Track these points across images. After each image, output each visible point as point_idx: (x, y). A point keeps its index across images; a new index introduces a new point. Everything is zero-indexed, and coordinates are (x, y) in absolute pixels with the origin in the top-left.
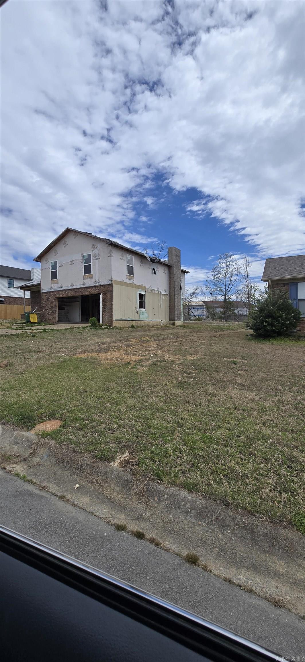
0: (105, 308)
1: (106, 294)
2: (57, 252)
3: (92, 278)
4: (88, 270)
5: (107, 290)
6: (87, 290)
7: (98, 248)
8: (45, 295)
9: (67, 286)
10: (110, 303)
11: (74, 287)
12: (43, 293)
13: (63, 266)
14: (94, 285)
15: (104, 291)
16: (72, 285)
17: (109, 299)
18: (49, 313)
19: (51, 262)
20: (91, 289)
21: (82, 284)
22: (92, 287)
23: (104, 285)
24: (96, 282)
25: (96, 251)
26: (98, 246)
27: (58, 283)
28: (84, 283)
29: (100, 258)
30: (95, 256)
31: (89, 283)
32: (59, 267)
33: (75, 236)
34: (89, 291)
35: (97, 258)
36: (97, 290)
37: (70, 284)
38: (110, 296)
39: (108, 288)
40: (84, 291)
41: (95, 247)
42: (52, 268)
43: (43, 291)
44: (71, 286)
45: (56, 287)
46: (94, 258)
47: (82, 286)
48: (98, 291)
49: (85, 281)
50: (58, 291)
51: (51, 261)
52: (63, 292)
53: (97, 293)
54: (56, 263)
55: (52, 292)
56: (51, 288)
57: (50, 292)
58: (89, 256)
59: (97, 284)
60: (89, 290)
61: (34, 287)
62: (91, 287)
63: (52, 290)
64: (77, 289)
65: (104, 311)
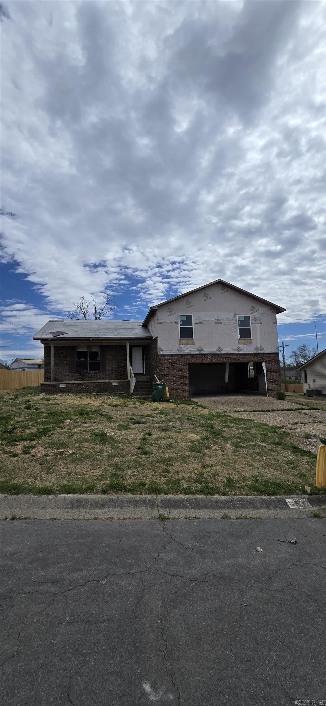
0: (271, 380)
1: (272, 364)
2: (191, 304)
3: (251, 343)
4: (245, 333)
5: (273, 359)
6: (244, 357)
7: (259, 312)
8: (167, 358)
9: (210, 349)
10: (277, 374)
11: (222, 352)
12: (161, 355)
13: (202, 323)
14: (255, 352)
15: (269, 359)
16: (220, 349)
17: (276, 369)
18: (175, 385)
19: (180, 316)
20: (249, 357)
21: (236, 350)
22: (253, 354)
23: (270, 354)
24: (257, 349)
25: (256, 315)
26: (259, 310)
27: (194, 344)
28: (239, 348)
29: (262, 323)
30: (255, 319)
31: (247, 349)
32: (196, 323)
33: (223, 291)
34: (248, 359)
35: (258, 322)
36: (259, 358)
37: (217, 347)
38: (278, 366)
39: (275, 357)
40: (239, 358)
41: (255, 310)
42: (181, 323)
43: (162, 353)
44: (217, 350)
45: (189, 349)
46: (254, 322)
47: (236, 352)
48: (261, 360)
49: (241, 346)
50: (194, 355)
51: (181, 313)
52: (204, 357)
53: (259, 361)
54: (189, 318)
55: (182, 355)
56: (180, 350)
57: (177, 355)
58: (247, 318)
59: (259, 352)
60: (247, 357)
61: (91, 342)
62: (251, 354)
63: (181, 353)
64: (228, 354)
65: (270, 383)
